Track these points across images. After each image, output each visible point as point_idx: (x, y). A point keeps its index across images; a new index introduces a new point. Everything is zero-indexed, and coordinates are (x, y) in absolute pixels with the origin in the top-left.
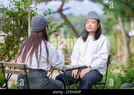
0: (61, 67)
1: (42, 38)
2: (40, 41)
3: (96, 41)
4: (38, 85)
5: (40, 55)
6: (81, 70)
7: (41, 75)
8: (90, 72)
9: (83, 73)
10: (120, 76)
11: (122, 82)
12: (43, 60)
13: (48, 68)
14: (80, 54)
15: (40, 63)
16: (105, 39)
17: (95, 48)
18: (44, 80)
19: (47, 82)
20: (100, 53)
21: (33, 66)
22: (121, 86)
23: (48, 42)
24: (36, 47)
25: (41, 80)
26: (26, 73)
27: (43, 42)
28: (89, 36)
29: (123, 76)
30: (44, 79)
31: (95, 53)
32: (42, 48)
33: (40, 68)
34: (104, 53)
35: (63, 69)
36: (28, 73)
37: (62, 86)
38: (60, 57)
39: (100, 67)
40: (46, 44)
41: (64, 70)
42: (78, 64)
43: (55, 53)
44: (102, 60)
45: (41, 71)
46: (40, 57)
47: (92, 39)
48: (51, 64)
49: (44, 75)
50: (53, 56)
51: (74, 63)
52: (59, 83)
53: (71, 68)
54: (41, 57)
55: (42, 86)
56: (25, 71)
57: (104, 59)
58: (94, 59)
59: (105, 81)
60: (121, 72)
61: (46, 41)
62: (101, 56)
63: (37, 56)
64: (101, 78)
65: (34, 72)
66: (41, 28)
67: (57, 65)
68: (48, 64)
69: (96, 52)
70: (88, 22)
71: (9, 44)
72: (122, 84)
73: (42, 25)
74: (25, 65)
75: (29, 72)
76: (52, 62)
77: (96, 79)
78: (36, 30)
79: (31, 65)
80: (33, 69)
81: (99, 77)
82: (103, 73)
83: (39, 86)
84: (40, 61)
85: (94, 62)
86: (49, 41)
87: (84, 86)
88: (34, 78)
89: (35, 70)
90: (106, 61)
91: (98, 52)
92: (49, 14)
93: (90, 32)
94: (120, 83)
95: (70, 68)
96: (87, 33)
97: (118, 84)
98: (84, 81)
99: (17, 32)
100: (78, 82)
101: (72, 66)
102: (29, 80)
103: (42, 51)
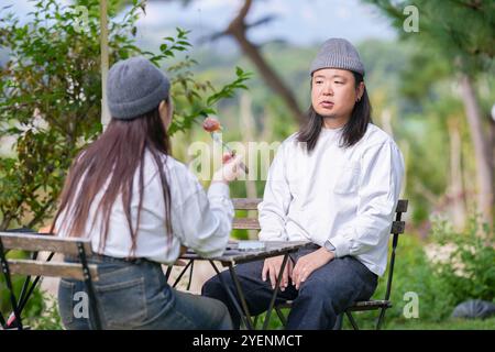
0: (219, 250)
1: (146, 144)
2: (137, 155)
3: (350, 150)
4: (134, 316)
5: (140, 207)
6: (296, 257)
7: (142, 279)
8: (328, 263)
9: (304, 268)
10: (449, 274)
11: (455, 295)
12: (151, 224)
13: (168, 253)
14: (292, 197)
15: (141, 236)
16: (383, 140)
17: (348, 176)
18: (156, 297)
19: (167, 307)
20: (365, 191)
21: (115, 246)
22: (450, 311)
23: (169, 157)
24: (124, 175)
25: (144, 299)
26: (88, 273)
27: (149, 158)
28: (323, 129)
29: (459, 273)
30: (156, 294)
31: (346, 195)
32: (147, 179)
33: (140, 254)
34: (379, 194)
35: (224, 255)
36: (96, 273)
37: (223, 318)
38: (215, 214)
39: (366, 246)
40: (160, 166)
41: (231, 258)
42: (284, 235)
43: (195, 197)
44: (374, 219)
45: (146, 264)
46: (139, 215)
47: (337, 143)
48: (180, 239)
49: (157, 280)
50: (189, 209)
51: (270, 231)
52: (215, 307)
53: (256, 253)
54: (144, 214)
55: (146, 319)
56: (85, 267)
57: (379, 216)
58: (342, 217)
59: (387, 298)
60: (454, 259)
61: (160, 154)
62: (370, 204)
63: (128, 211)
64: (369, 288)
65: (117, 268)
66: (143, 106)
67: (204, 241)
68: (170, 240)
69: (352, 190)
70: (319, 79)
71: (33, 161)
72: (458, 303)
73: (147, 94)
74: (82, 243)
75: (99, 269)
76: (183, 232)
77: (352, 289)
78: (125, 110)
79: (108, 243)
80: (116, 259)
81: (363, 283)
82: (377, 269)
83: (136, 320)
84: (140, 226)
85: (345, 225)
86: (171, 155)
87: (304, 318)
88: (118, 290)
89: (122, 260)
90: (388, 224)
91: (357, 189)
92: (181, 49)
93: (326, 117)
94: (446, 302)
95: (251, 253)
96: (319, 122)
97: (442, 303)
98: (308, 299)
99: (65, 118)
100: (285, 302)
101: (261, 246)
102: (101, 300)
103: (147, 189)
